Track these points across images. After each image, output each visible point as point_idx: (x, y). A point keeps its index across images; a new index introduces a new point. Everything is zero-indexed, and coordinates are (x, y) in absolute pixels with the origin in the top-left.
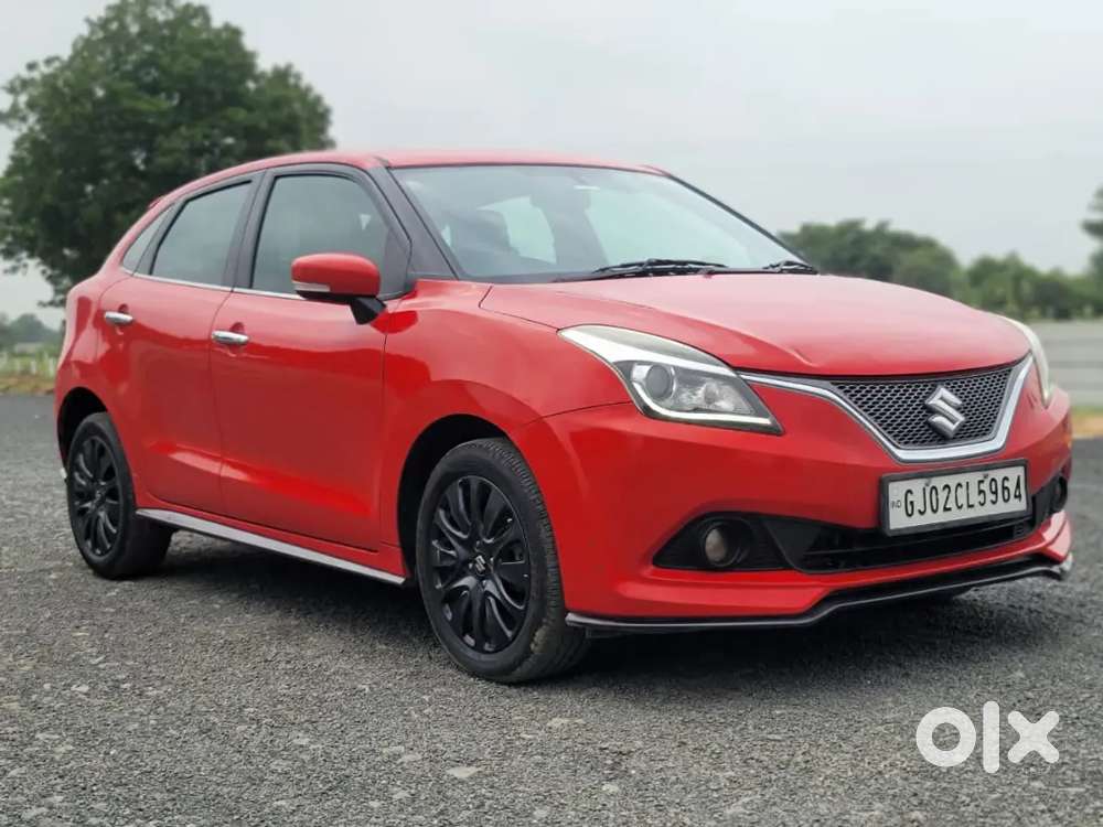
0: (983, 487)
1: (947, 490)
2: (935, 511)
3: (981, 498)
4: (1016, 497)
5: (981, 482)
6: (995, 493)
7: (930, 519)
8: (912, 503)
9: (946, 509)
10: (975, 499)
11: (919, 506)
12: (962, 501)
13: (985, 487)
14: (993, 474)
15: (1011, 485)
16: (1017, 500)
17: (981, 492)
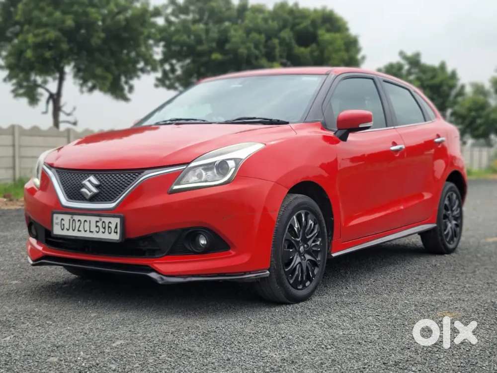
0: (98, 224)
1: (80, 222)
2: (74, 230)
3: (97, 229)
4: (115, 232)
5: (97, 222)
6: (104, 228)
7: (71, 233)
8: (64, 225)
9: (79, 231)
10: (94, 229)
11: (67, 226)
12: (87, 228)
13: (100, 224)
14: (104, 219)
15: (113, 226)
16: (115, 234)
17: (97, 226)
